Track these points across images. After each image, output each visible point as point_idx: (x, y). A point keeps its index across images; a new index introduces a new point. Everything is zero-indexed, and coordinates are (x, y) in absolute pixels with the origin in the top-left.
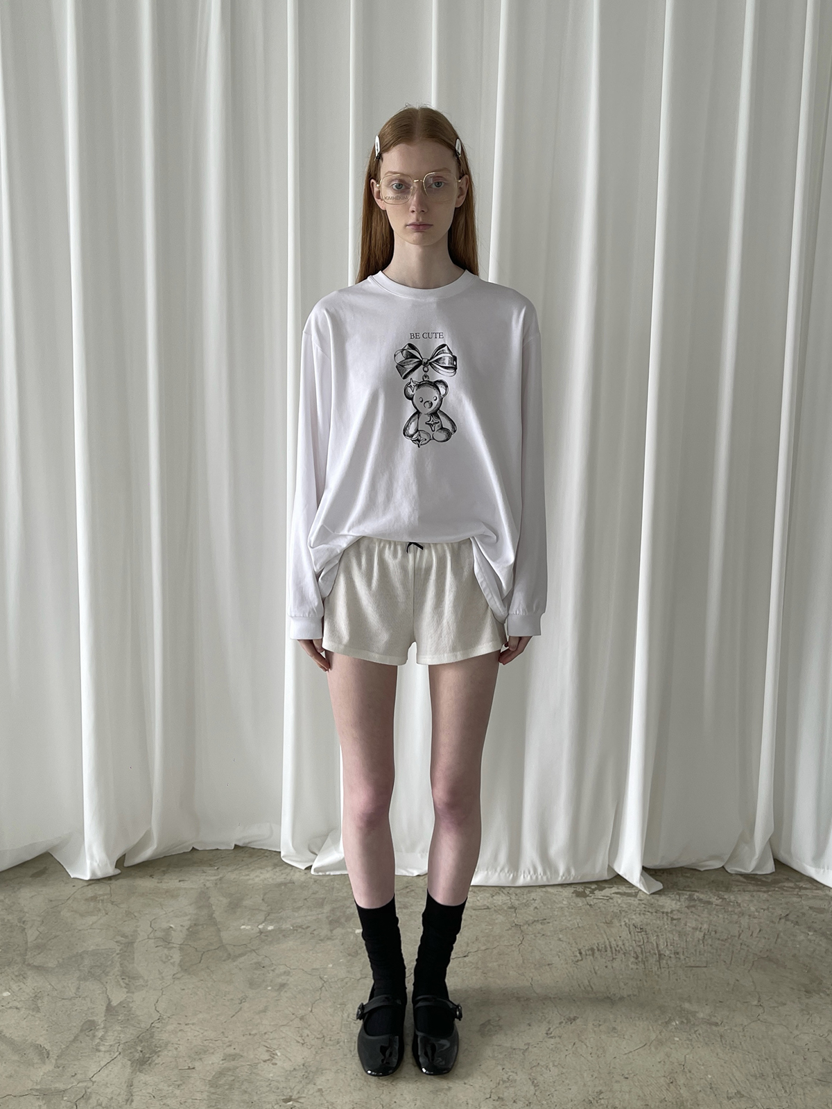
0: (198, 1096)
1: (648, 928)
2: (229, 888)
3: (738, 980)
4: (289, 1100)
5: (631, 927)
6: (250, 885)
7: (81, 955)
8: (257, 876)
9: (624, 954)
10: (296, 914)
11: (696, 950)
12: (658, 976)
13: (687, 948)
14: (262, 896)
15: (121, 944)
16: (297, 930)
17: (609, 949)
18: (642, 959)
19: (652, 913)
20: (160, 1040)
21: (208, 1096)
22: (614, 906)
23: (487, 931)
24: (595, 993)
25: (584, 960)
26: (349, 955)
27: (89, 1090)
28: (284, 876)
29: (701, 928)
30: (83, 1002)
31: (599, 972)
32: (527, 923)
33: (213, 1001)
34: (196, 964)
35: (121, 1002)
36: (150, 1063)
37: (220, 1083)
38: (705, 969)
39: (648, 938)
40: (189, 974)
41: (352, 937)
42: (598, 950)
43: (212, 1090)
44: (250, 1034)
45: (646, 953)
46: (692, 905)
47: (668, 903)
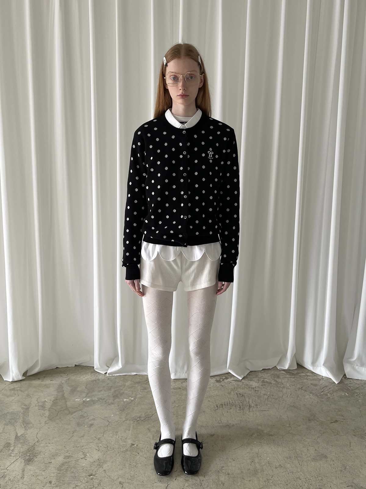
0: (52, 475)
1: (245, 395)
2: (72, 383)
3: (281, 416)
4: (91, 475)
5: (238, 394)
6: (80, 382)
7: (6, 414)
8: (84, 377)
9: (235, 406)
10: (99, 393)
11: (264, 404)
12: (249, 415)
13: (261, 403)
14: (85, 386)
15: (24, 409)
16: (99, 401)
17: (229, 404)
18: (243, 408)
19: (247, 388)
20: (38, 450)
21: (56, 475)
22: (232, 386)
23: (179, 398)
24: (222, 424)
25: (219, 409)
26: (121, 410)
27: (5, 474)
28: (95, 377)
29: (267, 394)
30: (6, 435)
31: (224, 414)
33: (61, 432)
34: (55, 417)
35: (22, 434)
36: (32, 461)
37: (62, 469)
38: (268, 412)
39: (245, 399)
40: (52, 421)
41: (122, 403)
42: (225, 405)
43: (58, 472)
44: (76, 447)
45: (244, 405)
46: (263, 384)
47: (254, 384)
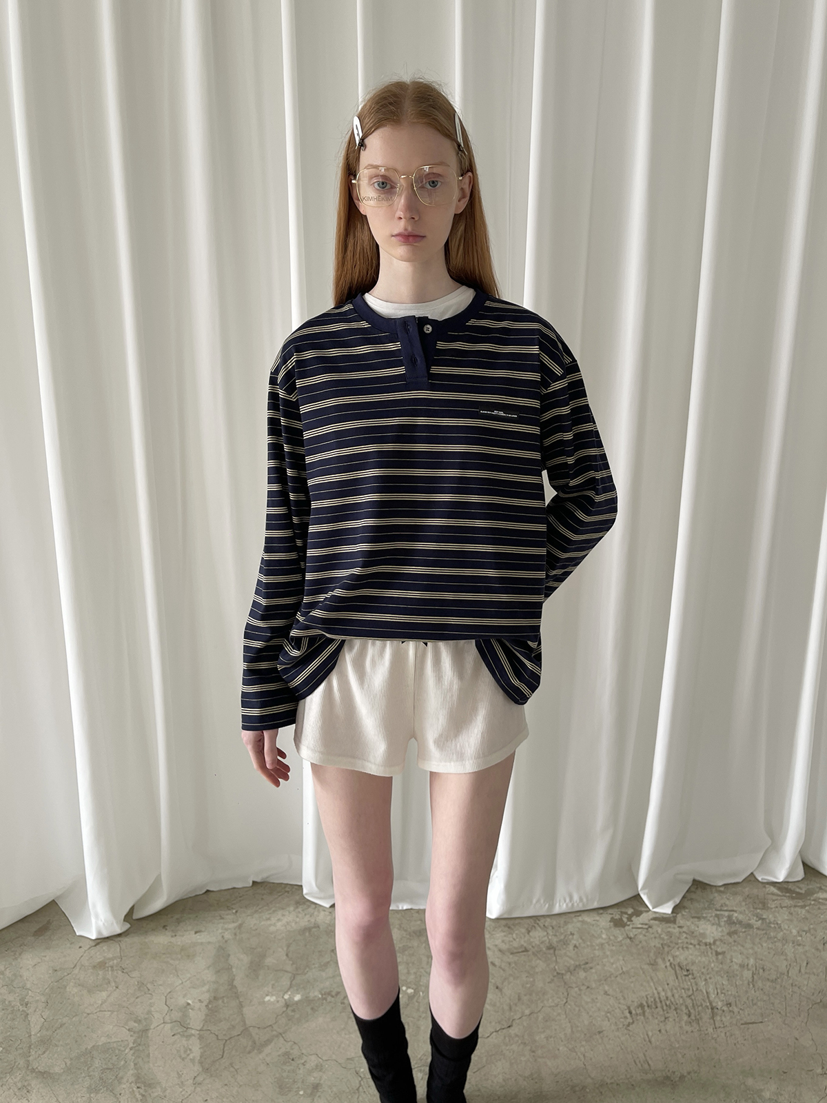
1: (694, 968)
2: (249, 939)
5: (677, 968)
6: (272, 934)
7: (90, 1053)
8: (278, 920)
9: (676, 1009)
10: (324, 974)
11: (748, 999)
12: (716, 1040)
13: (739, 996)
14: (285, 949)
15: (134, 1032)
16: (326, 999)
18: (695, 1017)
19: (695, 946)
22: (655, 938)
23: (528, 986)
24: (653, 1072)
25: (636, 1022)
28: (306, 919)
29: (748, 965)
31: (653, 1040)
32: (569, 970)
34: (219, 1060)
38: (761, 1026)
39: (696, 984)
42: (648, 1006)
45: (698, 1006)
46: (733, 929)
47: (710, 930)
